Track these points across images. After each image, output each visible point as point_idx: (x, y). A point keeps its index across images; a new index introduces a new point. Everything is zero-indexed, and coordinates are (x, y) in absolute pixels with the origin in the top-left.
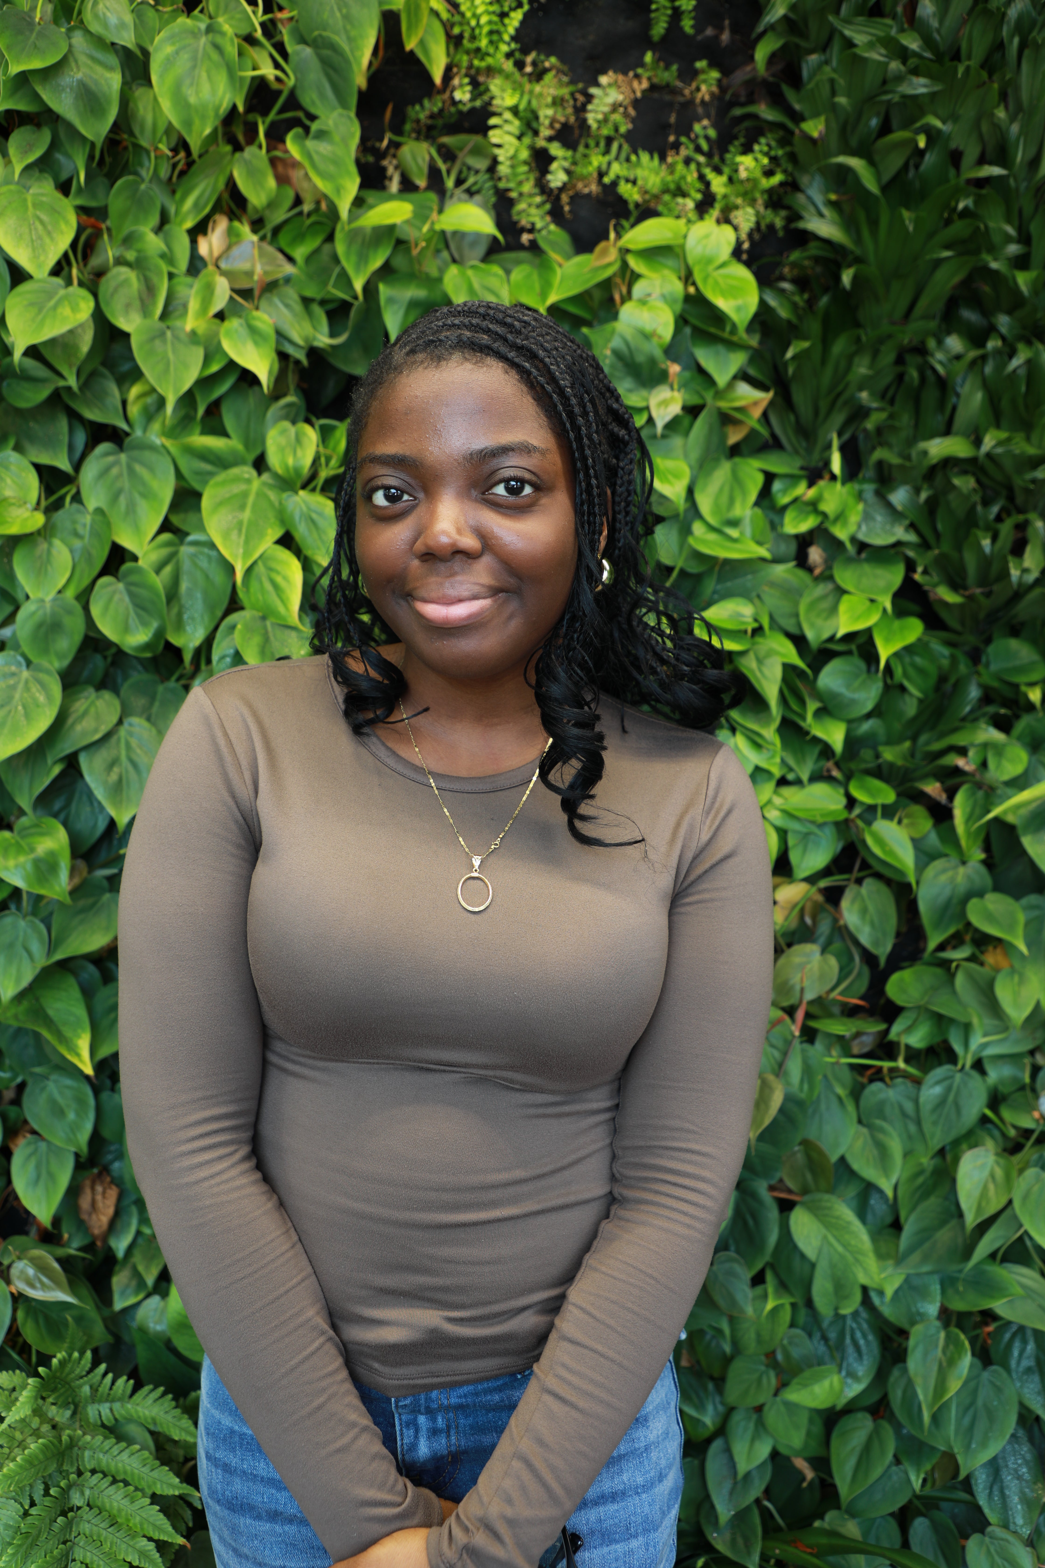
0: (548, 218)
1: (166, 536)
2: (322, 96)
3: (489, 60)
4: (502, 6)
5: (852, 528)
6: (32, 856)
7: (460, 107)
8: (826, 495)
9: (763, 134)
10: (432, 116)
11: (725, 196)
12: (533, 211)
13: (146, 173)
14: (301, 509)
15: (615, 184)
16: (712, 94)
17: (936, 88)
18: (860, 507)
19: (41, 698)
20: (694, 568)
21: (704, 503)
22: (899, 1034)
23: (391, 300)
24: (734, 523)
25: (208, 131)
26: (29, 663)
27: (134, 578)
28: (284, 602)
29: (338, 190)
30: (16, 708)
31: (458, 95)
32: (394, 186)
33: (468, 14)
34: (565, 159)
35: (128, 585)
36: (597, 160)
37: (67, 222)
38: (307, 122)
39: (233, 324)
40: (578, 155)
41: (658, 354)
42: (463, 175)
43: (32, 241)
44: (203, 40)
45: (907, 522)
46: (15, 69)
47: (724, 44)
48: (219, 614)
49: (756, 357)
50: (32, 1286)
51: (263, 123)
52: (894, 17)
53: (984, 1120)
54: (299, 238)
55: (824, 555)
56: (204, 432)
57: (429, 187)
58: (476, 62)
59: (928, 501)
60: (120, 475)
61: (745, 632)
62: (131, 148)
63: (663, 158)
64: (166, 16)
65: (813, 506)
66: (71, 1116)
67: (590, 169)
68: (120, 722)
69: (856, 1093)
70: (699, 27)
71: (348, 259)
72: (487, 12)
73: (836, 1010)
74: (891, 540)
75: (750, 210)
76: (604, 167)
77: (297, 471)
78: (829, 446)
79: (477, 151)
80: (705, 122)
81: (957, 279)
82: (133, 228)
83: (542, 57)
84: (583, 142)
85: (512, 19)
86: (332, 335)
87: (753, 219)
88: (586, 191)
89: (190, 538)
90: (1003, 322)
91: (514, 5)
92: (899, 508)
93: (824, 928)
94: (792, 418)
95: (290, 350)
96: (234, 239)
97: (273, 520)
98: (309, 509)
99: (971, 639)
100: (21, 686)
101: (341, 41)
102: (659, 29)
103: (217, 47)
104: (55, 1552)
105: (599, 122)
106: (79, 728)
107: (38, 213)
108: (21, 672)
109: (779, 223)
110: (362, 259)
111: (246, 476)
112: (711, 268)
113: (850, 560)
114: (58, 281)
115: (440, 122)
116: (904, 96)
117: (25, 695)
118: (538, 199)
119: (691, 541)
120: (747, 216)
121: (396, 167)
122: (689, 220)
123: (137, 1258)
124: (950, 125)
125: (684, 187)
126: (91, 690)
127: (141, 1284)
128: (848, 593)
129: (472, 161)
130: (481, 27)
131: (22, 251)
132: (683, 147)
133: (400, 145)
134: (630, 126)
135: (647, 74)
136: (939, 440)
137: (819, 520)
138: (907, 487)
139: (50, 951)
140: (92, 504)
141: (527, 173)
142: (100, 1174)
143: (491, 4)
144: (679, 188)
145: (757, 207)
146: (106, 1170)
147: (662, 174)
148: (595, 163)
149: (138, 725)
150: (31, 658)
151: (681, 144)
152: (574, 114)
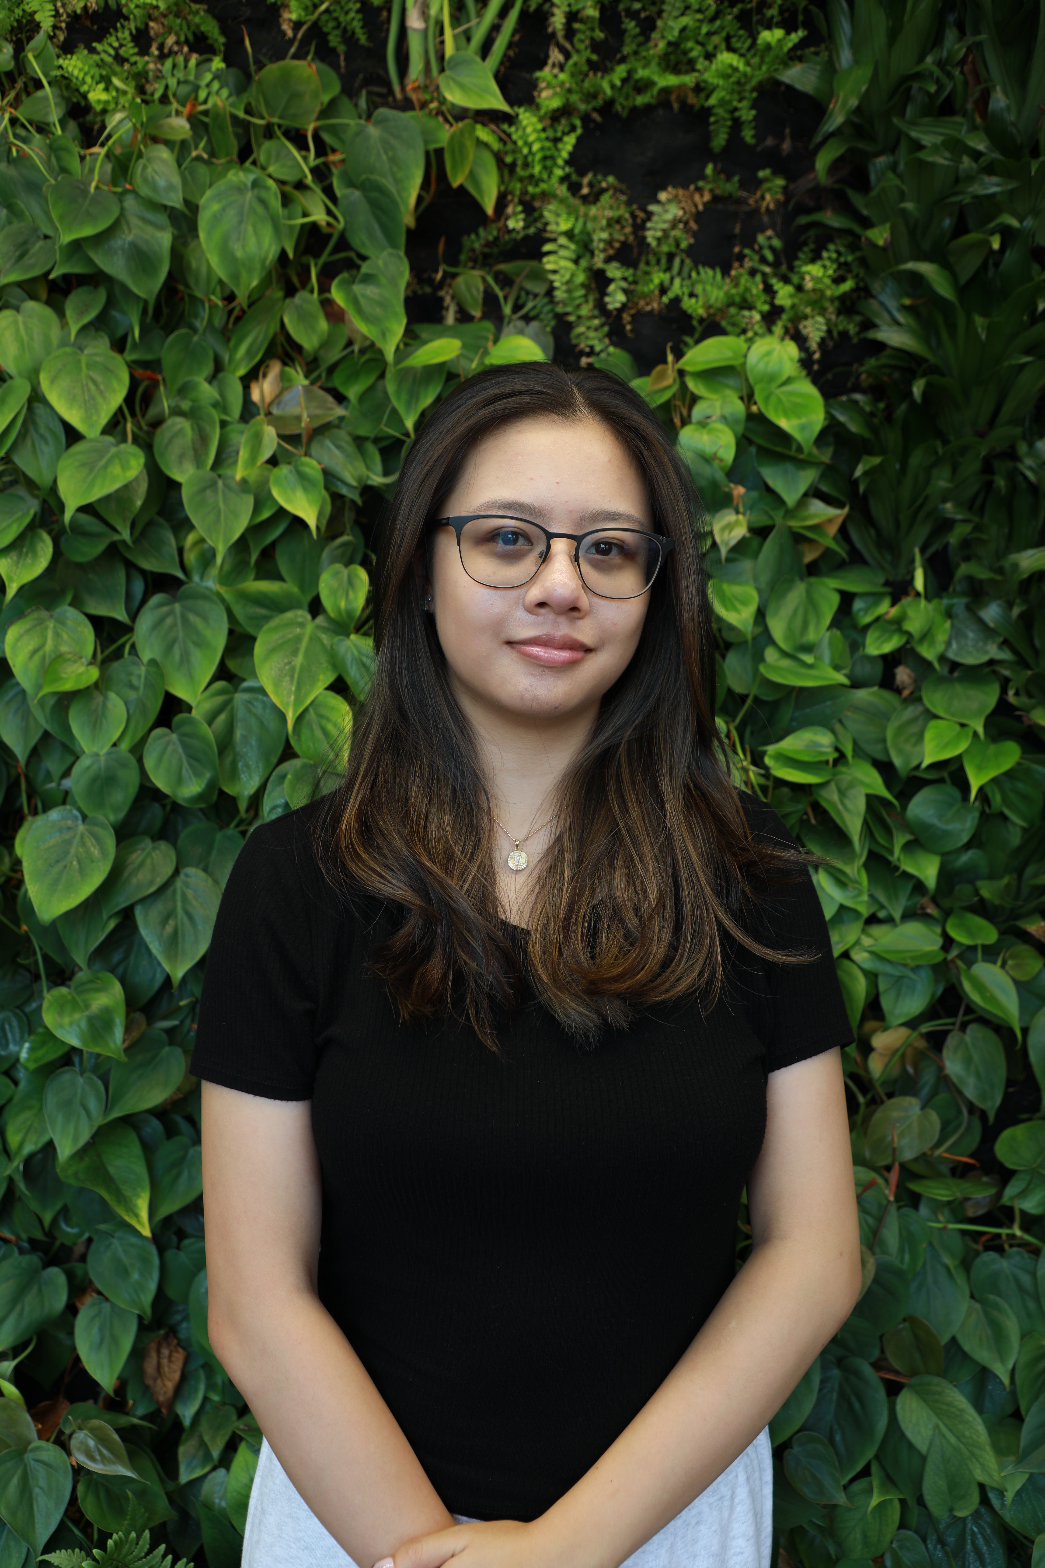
0: (607, 341)
1: (220, 684)
2: (372, 236)
3: (543, 186)
4: (555, 131)
5: (940, 648)
6: (87, 1013)
7: (514, 235)
8: (911, 612)
9: (831, 240)
10: (488, 244)
11: (793, 306)
12: (592, 334)
13: (200, 324)
14: (353, 653)
15: (677, 300)
16: (777, 202)
17: (1010, 187)
18: (948, 625)
19: (96, 852)
20: (768, 696)
21: (777, 627)
22: (1012, 1198)
24: (808, 648)
25: (255, 283)
26: (84, 818)
27: (186, 729)
28: (335, 750)
29: (383, 334)
30: (71, 863)
31: (511, 224)
32: (450, 318)
33: (520, 143)
34: (625, 279)
35: (182, 736)
36: (658, 277)
37: (119, 380)
38: (359, 262)
39: (284, 470)
40: (639, 273)
41: (720, 476)
42: (521, 302)
43: (85, 402)
44: (249, 195)
45: (1001, 639)
46: (66, 238)
47: (785, 154)
48: (274, 760)
49: (828, 471)
50: (92, 1459)
51: (316, 265)
52: (964, 115)
54: (354, 376)
55: (913, 675)
56: (258, 578)
57: (485, 316)
58: (531, 189)
59: (1021, 616)
60: (174, 625)
61: (827, 762)
62: (187, 299)
63: (726, 272)
64: (220, 168)
65: (897, 625)
66: (136, 1276)
67: (652, 287)
68: (176, 873)
69: (966, 1264)
70: (759, 137)
71: (397, 397)
72: (539, 139)
73: (945, 1169)
74: (984, 659)
75: (820, 319)
76: (667, 283)
77: (349, 613)
78: (912, 561)
79: (534, 277)
80: (769, 233)
82: (188, 378)
83: (600, 177)
84: (643, 259)
85: (565, 143)
86: (386, 473)
87: (824, 328)
88: (648, 308)
89: (245, 684)
91: (567, 129)
92: (992, 625)
93: (928, 1078)
94: (873, 532)
95: (344, 491)
96: (286, 384)
97: (325, 665)
98: (357, 652)
100: (76, 840)
101: (388, 183)
102: (720, 140)
103: (263, 202)
105: (659, 240)
106: (134, 881)
107: (91, 373)
108: (77, 826)
109: (852, 329)
110: (413, 397)
111: (300, 620)
112: (774, 385)
113: (941, 680)
114: (109, 439)
115: (495, 251)
116: (976, 197)
117: (81, 850)
118: (596, 322)
119: (762, 669)
120: (817, 326)
121: (453, 297)
122: (756, 334)
123: (204, 1427)
124: (1028, 223)
125: (749, 299)
126: (148, 841)
127: (208, 1455)
128: (936, 717)
129: (530, 286)
130: (534, 154)
131: (74, 412)
132: (747, 260)
133: (454, 276)
134: (692, 241)
135: (709, 186)
136: (1030, 552)
137: (904, 640)
138: (998, 602)
139: (107, 1109)
140: (146, 655)
141: (585, 296)
142: (166, 1336)
143: (544, 130)
144: (744, 300)
145: (827, 316)
146: (173, 1331)
147: (726, 288)
148: (657, 281)
149: (194, 875)
150: (86, 811)
151: (744, 256)
152: (633, 232)
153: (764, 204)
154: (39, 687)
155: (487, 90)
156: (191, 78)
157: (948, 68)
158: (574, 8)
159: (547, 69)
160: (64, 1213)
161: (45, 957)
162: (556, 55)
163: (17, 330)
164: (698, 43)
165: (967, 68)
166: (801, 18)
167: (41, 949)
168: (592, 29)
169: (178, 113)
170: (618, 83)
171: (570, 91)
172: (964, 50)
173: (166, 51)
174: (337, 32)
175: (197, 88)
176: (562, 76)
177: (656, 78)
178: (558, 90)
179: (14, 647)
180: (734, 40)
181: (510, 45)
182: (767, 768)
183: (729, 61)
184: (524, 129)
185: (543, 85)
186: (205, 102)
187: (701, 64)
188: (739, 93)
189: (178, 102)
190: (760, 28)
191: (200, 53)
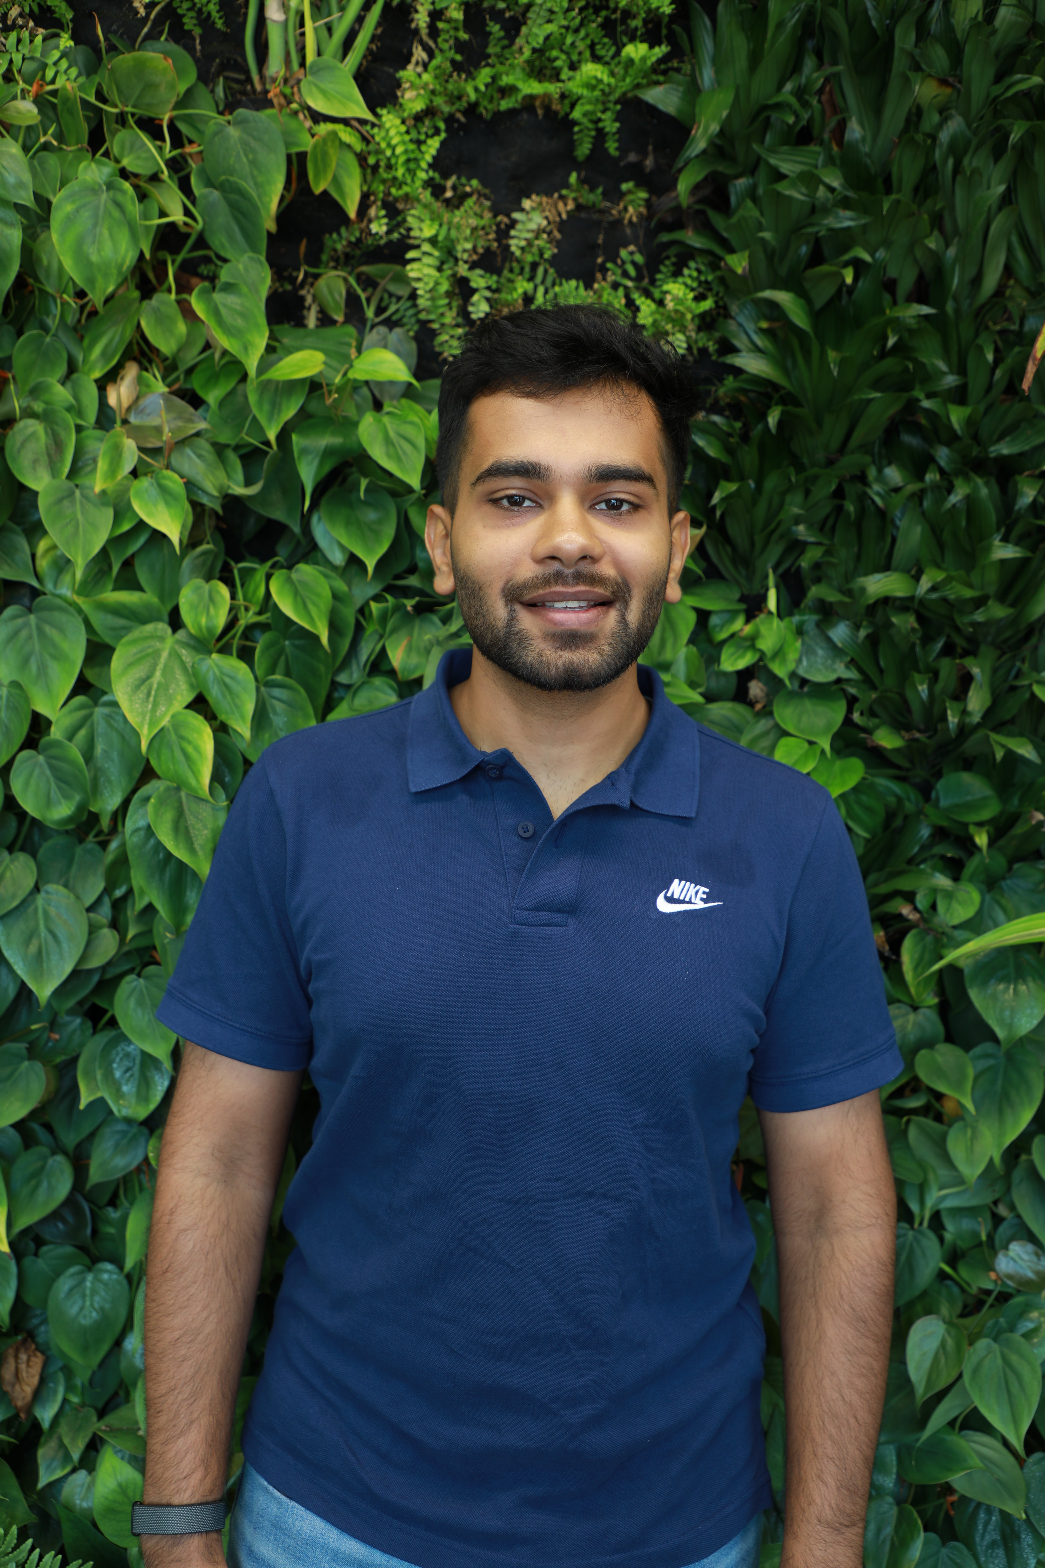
1: (79, 699)
2: (231, 239)
3: (406, 189)
4: (419, 133)
5: (791, 666)
7: (377, 239)
8: (763, 630)
9: (692, 258)
10: (350, 245)
11: (655, 322)
12: (455, 343)
13: (53, 323)
14: (214, 673)
16: (640, 215)
17: (863, 221)
18: (798, 644)
23: (304, 451)
24: (666, 667)
25: (111, 288)
27: (54, 751)
28: (196, 774)
29: (246, 349)
31: (375, 228)
32: (312, 321)
33: (383, 145)
34: (489, 288)
35: (49, 758)
36: (522, 286)
38: (218, 262)
39: (146, 482)
40: (503, 280)
42: (383, 304)
44: (104, 196)
45: (849, 659)
47: (648, 170)
48: (133, 783)
51: (173, 263)
52: (821, 144)
53: (942, 1276)
54: (213, 379)
55: (765, 689)
56: (117, 589)
57: (348, 320)
58: (393, 191)
59: (868, 637)
60: (30, 637)
62: (37, 292)
63: (588, 284)
64: (70, 156)
65: (751, 642)
67: (515, 296)
68: (36, 889)
70: (623, 149)
71: (260, 408)
72: (402, 142)
74: (832, 677)
75: (681, 336)
76: (530, 292)
77: (212, 628)
78: (765, 580)
79: (397, 281)
81: (892, 411)
82: (40, 379)
83: (464, 180)
84: (507, 265)
85: (429, 147)
86: (248, 483)
87: (684, 345)
89: (103, 698)
90: (943, 454)
91: (430, 132)
92: (840, 645)
94: (729, 549)
95: (205, 500)
96: (144, 389)
97: (184, 682)
98: (222, 673)
99: (920, 774)
101: (249, 187)
102: (584, 149)
103: (118, 205)
105: (523, 249)
109: (712, 347)
110: (275, 408)
111: (160, 633)
113: (792, 696)
115: (358, 253)
116: (830, 229)
118: (460, 331)
120: (677, 343)
121: (315, 298)
123: (63, 1429)
124: (881, 254)
126: (5, 853)
127: (67, 1457)
128: (786, 734)
129: (392, 288)
130: (397, 157)
132: (609, 273)
133: (317, 276)
134: (556, 251)
135: (573, 195)
136: (878, 576)
137: (757, 657)
138: (847, 622)
141: (449, 305)
142: (24, 1341)
143: (408, 132)
145: (688, 333)
146: (31, 1335)
147: (589, 296)
148: (520, 291)
149: (55, 891)
151: (607, 270)
152: (497, 240)
153: (628, 216)
155: (350, 98)
156: (38, 55)
157: (807, 97)
158: (439, 6)
159: (410, 67)
162: (419, 53)
164: (562, 51)
165: (824, 98)
166: (664, 32)
168: (456, 29)
169: (24, 93)
170: (482, 88)
171: (433, 92)
172: (822, 80)
173: (9, 22)
174: (192, 14)
175: (44, 66)
176: (426, 77)
177: (520, 85)
178: (422, 92)
180: (598, 47)
181: (373, 39)
183: (593, 73)
184: (388, 131)
185: (407, 85)
186: (53, 81)
187: (565, 74)
188: (604, 103)
189: (24, 81)
190: (625, 39)
191: (46, 28)
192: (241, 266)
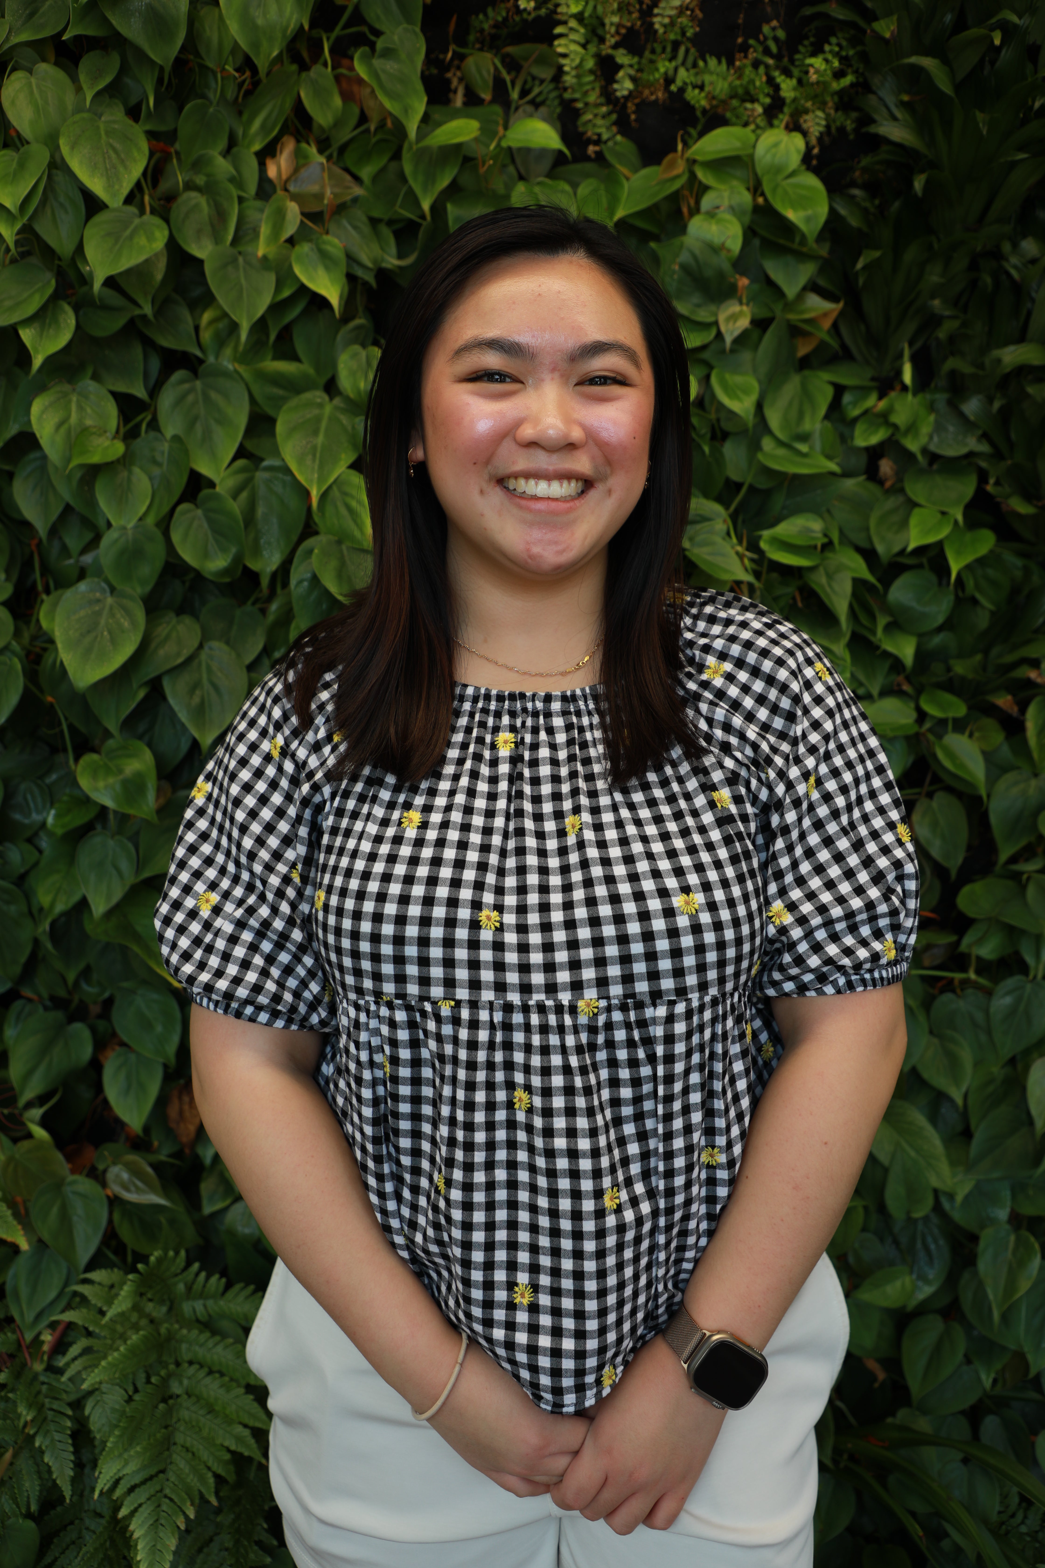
0: (614, 129)
1: (241, 462)
2: (388, 11)
5: (924, 440)
6: (121, 777)
7: (525, 16)
8: (898, 406)
9: (833, 34)
10: (496, 26)
11: (794, 100)
12: (599, 122)
13: (213, 95)
15: (682, 90)
18: (932, 418)
19: (126, 624)
20: (763, 484)
21: (774, 419)
22: (970, 946)
24: (804, 438)
25: (275, 53)
26: (113, 590)
27: (212, 504)
28: (359, 526)
29: (406, 110)
30: (102, 633)
31: (522, 4)
32: (459, 100)
34: (631, 66)
35: (207, 511)
36: (664, 66)
37: (139, 149)
38: (373, 38)
39: (305, 248)
40: (644, 61)
41: (727, 267)
42: (527, 87)
43: (107, 169)
45: (980, 432)
48: (295, 538)
49: (825, 267)
50: (127, 1190)
51: (328, 39)
54: (365, 156)
55: (896, 467)
56: (275, 358)
57: (494, 101)
59: (1001, 410)
60: (196, 402)
61: (815, 547)
62: (197, 69)
63: (730, 63)
65: (884, 418)
66: (159, 1029)
67: (657, 75)
68: (201, 646)
69: (927, 1005)
71: (415, 178)
74: (964, 451)
75: (820, 114)
76: (671, 73)
78: (900, 356)
79: (542, 61)
80: (774, 23)
82: (202, 152)
84: (649, 47)
86: (400, 257)
87: (824, 123)
88: (653, 98)
89: (265, 463)
92: (972, 418)
94: (863, 329)
95: (359, 272)
96: (302, 162)
97: (345, 444)
100: (106, 612)
104: (158, 1436)
105: (665, 26)
106: (161, 652)
107: (111, 141)
108: (106, 598)
109: (849, 125)
110: (430, 179)
111: (319, 400)
112: (780, 177)
113: (921, 473)
114: (132, 209)
115: (504, 32)
117: (110, 621)
118: (604, 109)
119: (760, 456)
120: (817, 120)
121: (461, 80)
122: (758, 127)
124: (1027, 20)
125: (752, 92)
126: (172, 615)
127: (229, 1189)
128: (919, 505)
129: (537, 71)
131: (96, 180)
132: (751, 50)
133: (462, 57)
134: (698, 29)
136: (1012, 348)
137: (890, 432)
138: (980, 396)
139: (138, 870)
140: (169, 431)
141: (593, 82)
144: (747, 92)
145: (827, 110)
147: (730, 79)
148: (662, 70)
149: (218, 649)
150: (115, 583)
151: (750, 46)
152: (640, 18)
154: (69, 460)
160: (86, 974)
161: (71, 727)
163: (31, 93)
167: (66, 719)
179: (40, 418)
182: (761, 552)
192: (396, 38)
